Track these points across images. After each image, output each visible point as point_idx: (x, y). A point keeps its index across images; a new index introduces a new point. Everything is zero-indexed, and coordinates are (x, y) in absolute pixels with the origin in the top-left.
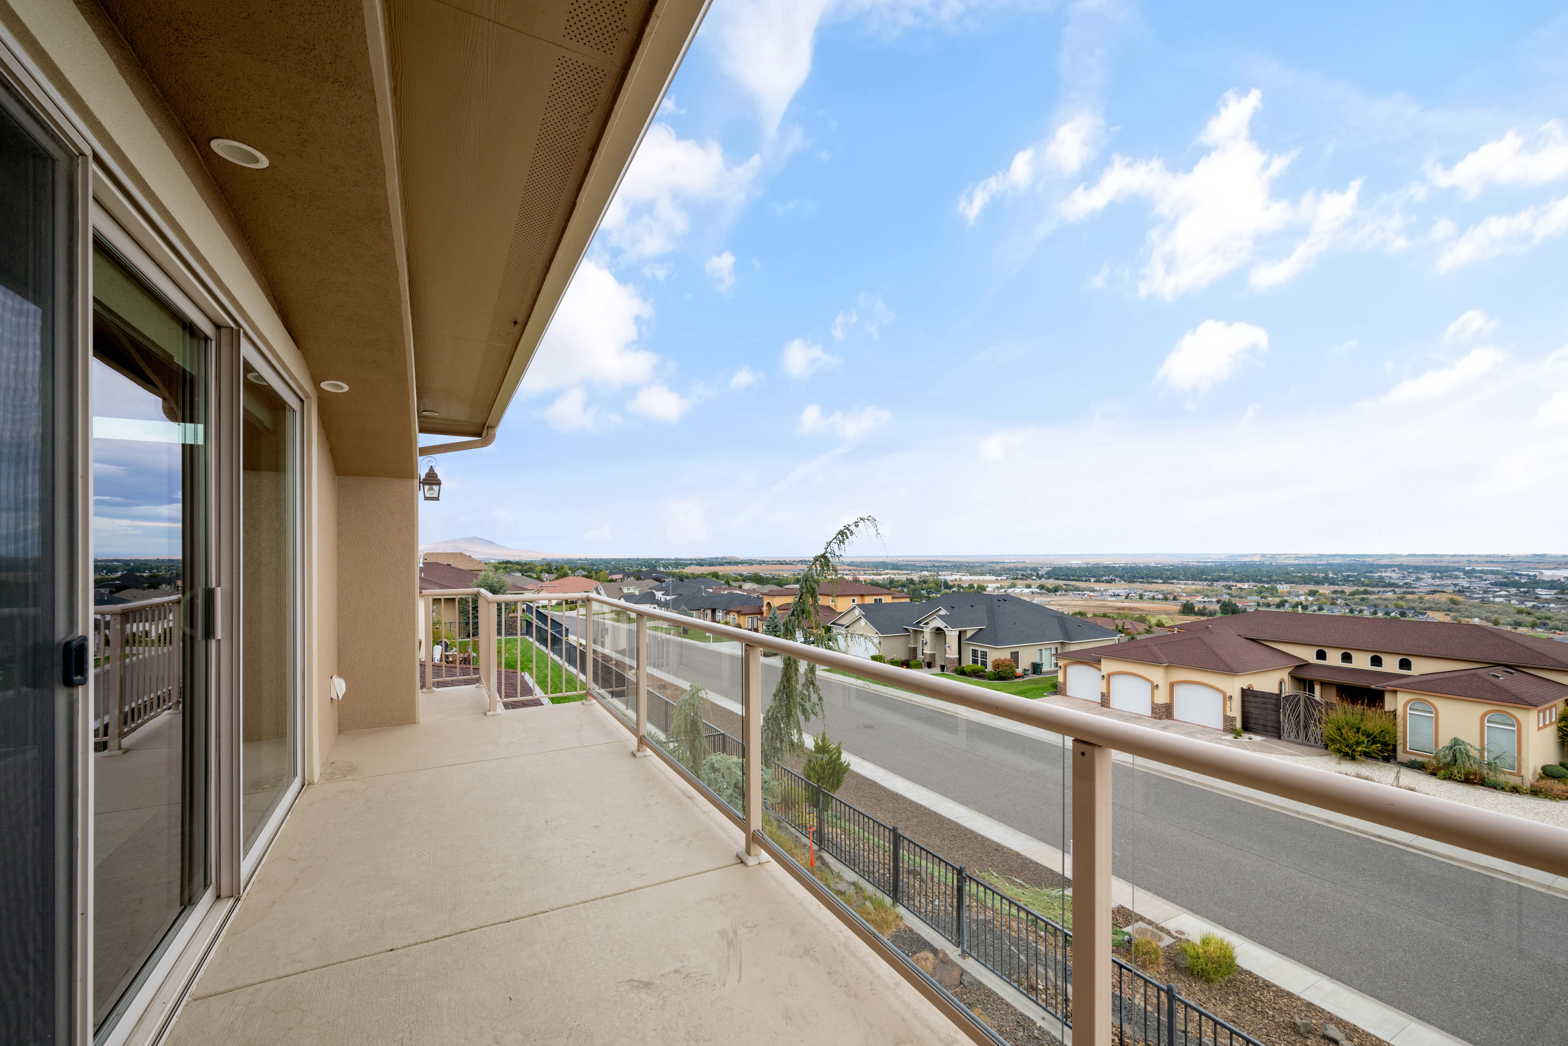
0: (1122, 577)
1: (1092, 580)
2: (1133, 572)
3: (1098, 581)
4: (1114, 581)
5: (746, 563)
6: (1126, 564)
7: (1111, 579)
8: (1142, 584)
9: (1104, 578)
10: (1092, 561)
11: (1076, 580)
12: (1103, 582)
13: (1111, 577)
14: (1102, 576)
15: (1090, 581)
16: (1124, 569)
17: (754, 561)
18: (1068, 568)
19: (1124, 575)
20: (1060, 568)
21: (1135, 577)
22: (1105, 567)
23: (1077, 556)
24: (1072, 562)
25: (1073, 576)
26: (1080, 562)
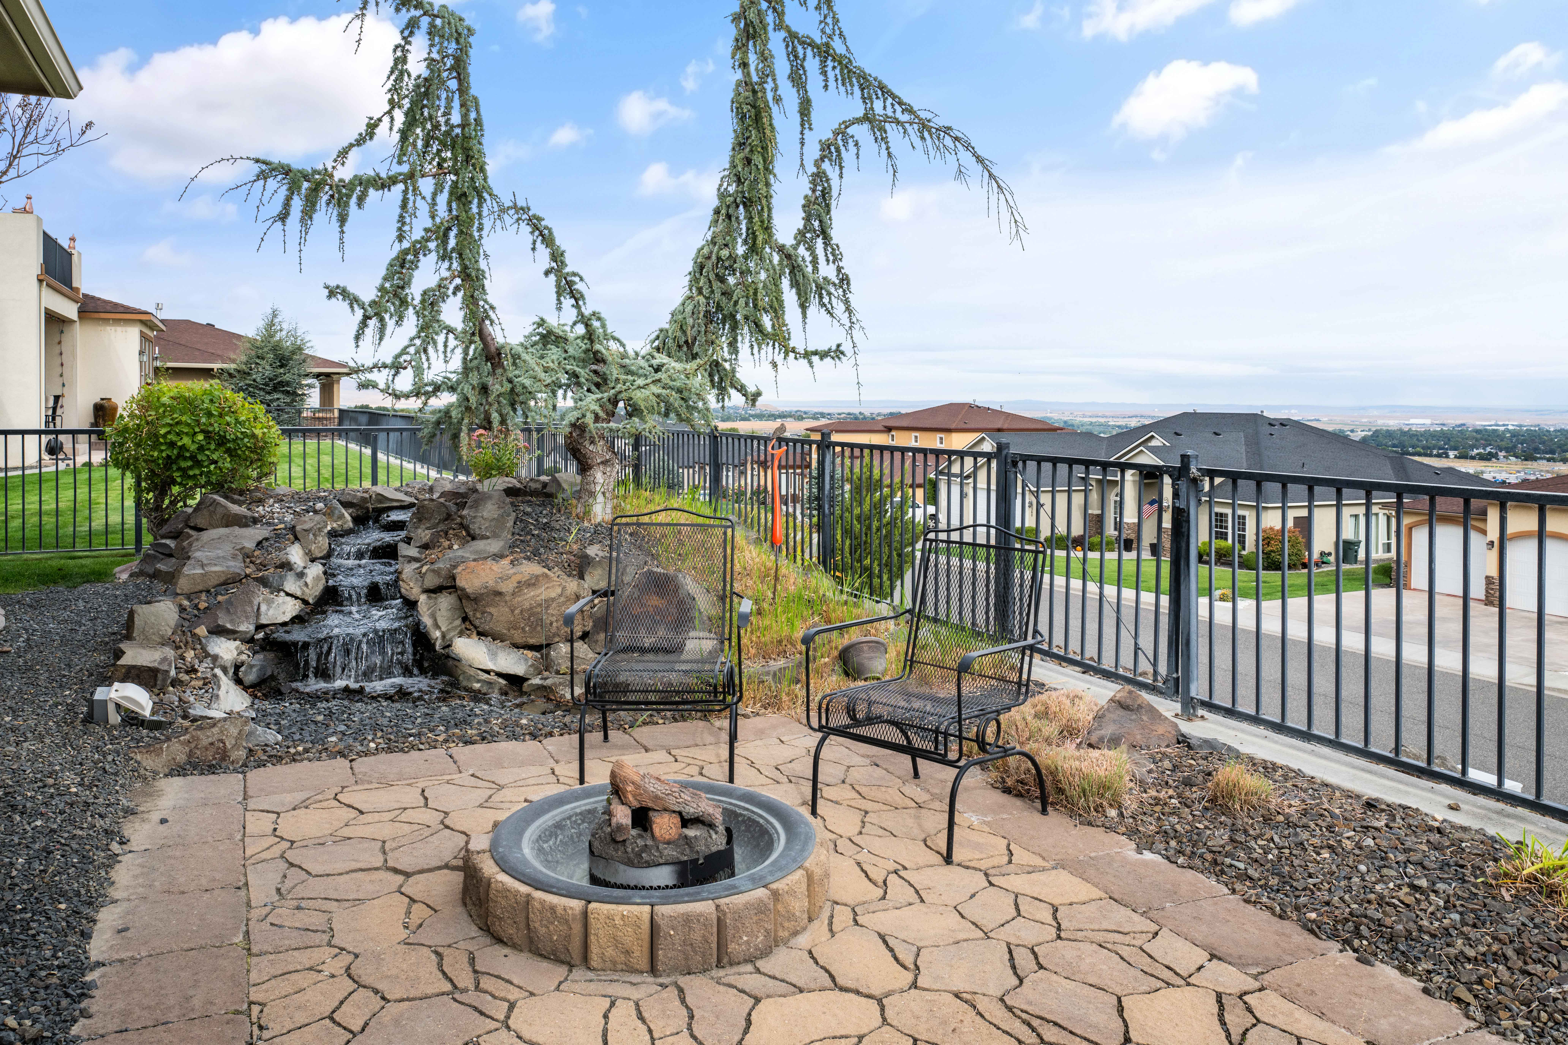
0: (1511, 451)
1: (1452, 454)
2: (1533, 441)
3: (1463, 456)
4: (1496, 456)
5: (790, 416)
6: (1520, 426)
7: (1490, 453)
8: (1551, 463)
9: (1476, 451)
10: (1452, 421)
11: (1420, 455)
12: (1473, 458)
13: (1488, 449)
14: (1472, 447)
15: (1447, 457)
16: (1514, 434)
17: (805, 413)
18: (1403, 433)
19: (1515, 447)
20: (1388, 431)
21: (1536, 450)
22: (1477, 431)
23: (1423, 411)
24: (1412, 421)
25: (1413, 447)
26: (1428, 422)
